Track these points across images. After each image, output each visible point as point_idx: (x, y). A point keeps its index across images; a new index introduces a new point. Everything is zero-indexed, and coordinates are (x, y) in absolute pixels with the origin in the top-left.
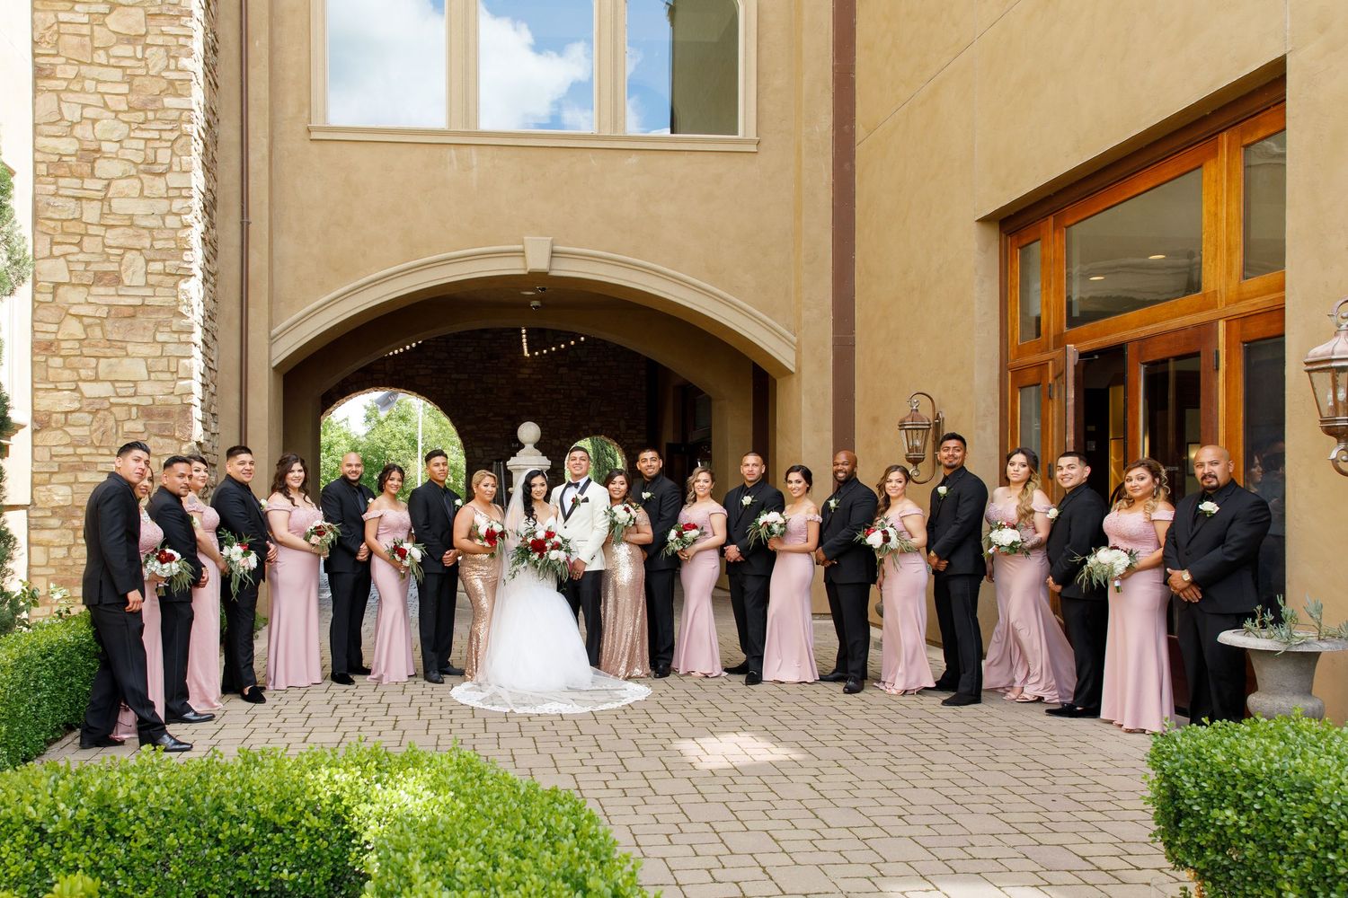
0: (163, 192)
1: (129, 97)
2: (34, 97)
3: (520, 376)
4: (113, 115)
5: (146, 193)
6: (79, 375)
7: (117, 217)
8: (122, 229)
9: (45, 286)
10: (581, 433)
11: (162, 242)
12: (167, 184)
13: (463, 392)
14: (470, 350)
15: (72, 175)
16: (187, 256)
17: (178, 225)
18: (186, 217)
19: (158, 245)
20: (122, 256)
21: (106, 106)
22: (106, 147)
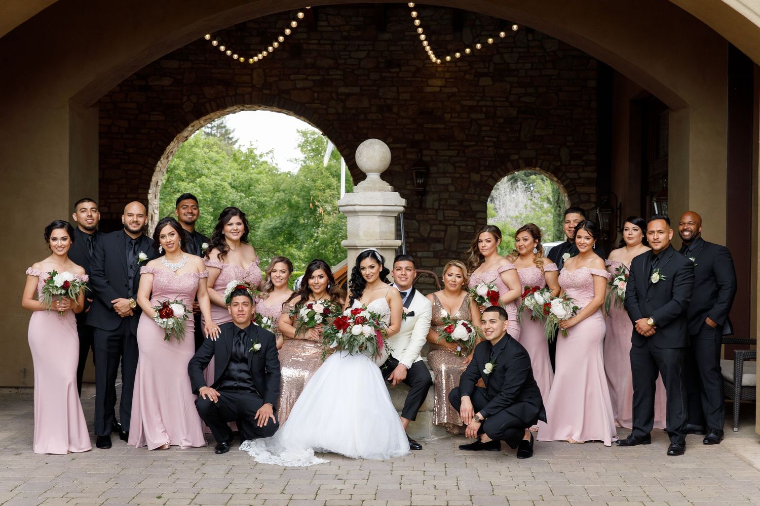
3: (429, 89)
10: (509, 165)
13: (354, 111)
14: (362, 55)
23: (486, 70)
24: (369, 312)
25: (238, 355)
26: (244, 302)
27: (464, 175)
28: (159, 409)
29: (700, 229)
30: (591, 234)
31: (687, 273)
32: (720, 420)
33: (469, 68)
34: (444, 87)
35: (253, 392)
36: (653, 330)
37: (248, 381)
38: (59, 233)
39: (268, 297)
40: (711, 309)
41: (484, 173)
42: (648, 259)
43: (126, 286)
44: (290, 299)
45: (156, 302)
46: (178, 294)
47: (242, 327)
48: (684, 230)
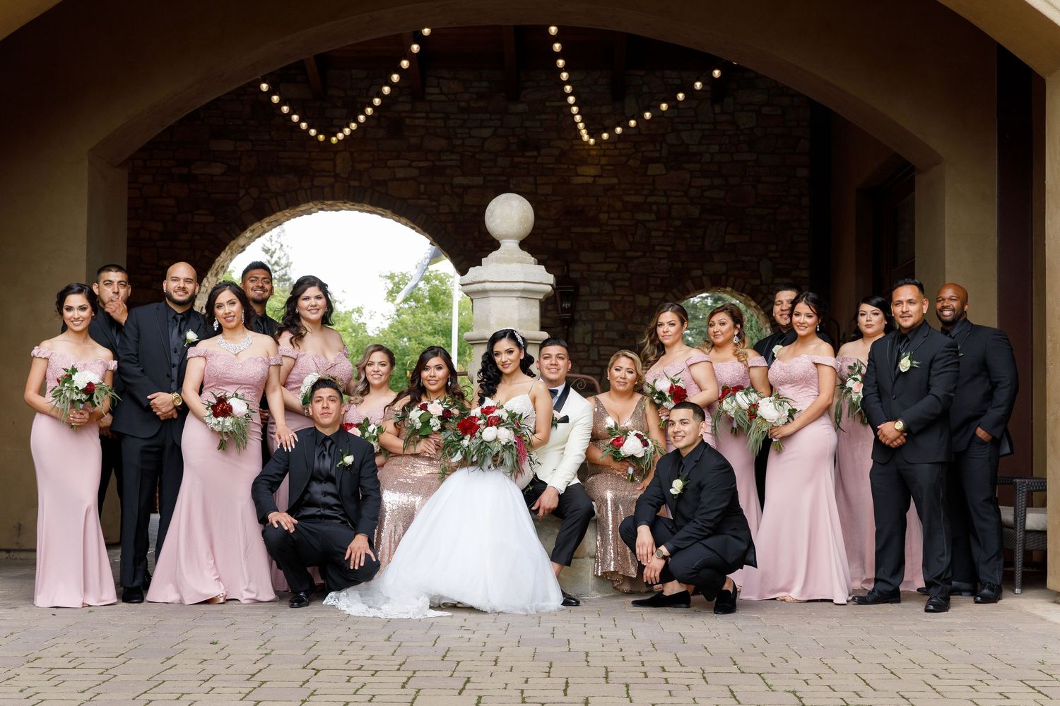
3: (579, 180)
10: (689, 284)
13: (475, 210)
14: (487, 133)
23: (656, 154)
24: (507, 411)
25: (322, 470)
26: (331, 396)
27: (627, 298)
28: (212, 547)
29: (966, 307)
30: (814, 310)
31: (950, 357)
32: (997, 572)
33: (633, 150)
34: (600, 176)
35: (343, 522)
36: (902, 437)
37: (335, 508)
38: (75, 300)
39: (362, 401)
40: (984, 414)
41: (654, 295)
42: (894, 343)
43: (168, 376)
44: (395, 401)
45: (209, 396)
46: (239, 386)
47: (328, 432)
48: (944, 308)
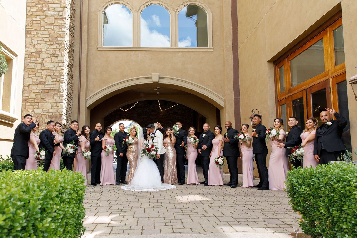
0: (57, 61)
1: (49, 38)
2: (26, 39)
3: (160, 116)
4: (45, 42)
5: (52, 62)
6: (34, 107)
7: (45, 68)
8: (46, 70)
9: (26, 85)
11: (56, 74)
12: (58, 59)
14: (147, 109)
15: (34, 57)
16: (62, 77)
17: (61, 69)
18: (62, 67)
19: (55, 74)
20: (46, 77)
21: (43, 40)
22: (43, 50)
23: (171, 113)
34: (163, 116)
